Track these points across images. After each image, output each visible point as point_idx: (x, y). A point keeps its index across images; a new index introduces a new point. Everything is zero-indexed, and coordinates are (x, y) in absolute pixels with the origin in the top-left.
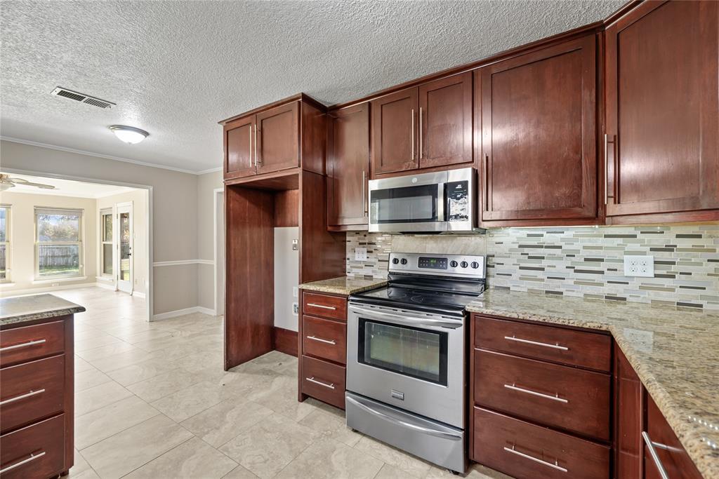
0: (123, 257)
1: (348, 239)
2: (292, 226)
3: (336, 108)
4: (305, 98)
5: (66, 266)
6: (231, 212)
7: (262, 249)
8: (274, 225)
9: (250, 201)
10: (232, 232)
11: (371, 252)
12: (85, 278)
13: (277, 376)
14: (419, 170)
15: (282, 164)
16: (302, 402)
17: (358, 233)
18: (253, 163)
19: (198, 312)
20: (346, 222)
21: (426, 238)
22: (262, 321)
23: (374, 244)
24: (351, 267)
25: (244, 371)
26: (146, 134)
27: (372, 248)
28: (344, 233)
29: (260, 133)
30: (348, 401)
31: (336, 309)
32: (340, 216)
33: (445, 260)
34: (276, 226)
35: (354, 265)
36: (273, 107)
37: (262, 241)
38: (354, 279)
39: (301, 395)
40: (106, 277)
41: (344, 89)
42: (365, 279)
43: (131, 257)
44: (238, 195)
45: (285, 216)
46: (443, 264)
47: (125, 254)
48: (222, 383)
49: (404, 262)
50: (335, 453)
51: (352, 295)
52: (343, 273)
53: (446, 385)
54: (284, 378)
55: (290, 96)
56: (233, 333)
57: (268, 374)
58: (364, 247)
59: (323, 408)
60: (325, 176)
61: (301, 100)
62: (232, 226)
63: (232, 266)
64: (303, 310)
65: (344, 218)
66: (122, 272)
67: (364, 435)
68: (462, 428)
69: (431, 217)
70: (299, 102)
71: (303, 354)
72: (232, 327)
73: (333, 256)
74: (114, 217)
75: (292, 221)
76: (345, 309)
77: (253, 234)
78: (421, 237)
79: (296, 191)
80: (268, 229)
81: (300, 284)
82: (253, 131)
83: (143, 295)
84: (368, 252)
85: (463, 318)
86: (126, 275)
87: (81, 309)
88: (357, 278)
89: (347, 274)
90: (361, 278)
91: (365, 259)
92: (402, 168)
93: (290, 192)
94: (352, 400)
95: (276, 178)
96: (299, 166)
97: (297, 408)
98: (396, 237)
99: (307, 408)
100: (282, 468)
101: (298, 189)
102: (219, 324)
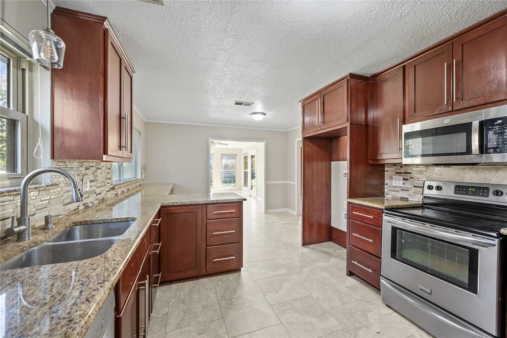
0: (252, 179)
1: (386, 169)
2: (343, 160)
3: (375, 76)
4: (352, 76)
5: (230, 182)
6: (306, 153)
7: (324, 175)
8: (331, 160)
9: (316, 146)
10: (306, 165)
11: (407, 180)
12: (237, 188)
13: (333, 257)
14: (453, 112)
15: (336, 122)
16: (349, 276)
17: (395, 165)
18: (318, 123)
19: (287, 212)
20: (384, 157)
21: (464, 169)
22: (323, 221)
23: (410, 173)
24: (389, 190)
25: (313, 249)
26: (264, 114)
27: (408, 176)
28: (383, 165)
29: (322, 104)
30: (383, 284)
31: (374, 218)
32: (379, 153)
33: (487, 189)
34: (333, 161)
35: (392, 189)
36: (330, 86)
37: (324, 171)
38: (391, 199)
39: (348, 272)
40: (245, 188)
41: (381, 62)
42: (401, 200)
43: (255, 178)
44: (309, 143)
45: (338, 154)
46: (483, 193)
47: (253, 177)
48: (300, 252)
49: (439, 188)
50: (371, 313)
51: (386, 209)
52: (382, 194)
53: (477, 294)
54: (337, 259)
55: (341, 77)
56: (306, 225)
57: (327, 254)
58: (400, 176)
59: (363, 284)
60: (367, 125)
61: (349, 77)
62: (306, 162)
63: (306, 185)
64: (350, 216)
65: (381, 154)
66: (252, 186)
67: (396, 311)
68: (495, 335)
69: (465, 151)
70: (348, 79)
71: (349, 244)
72: (306, 221)
73: (374, 182)
74: (249, 157)
75: (343, 157)
76: (381, 218)
77: (318, 166)
78: (457, 168)
79: (346, 137)
80: (327, 163)
81: (348, 198)
82: (318, 103)
83: (262, 199)
84: (404, 179)
85: (497, 240)
86: (253, 188)
87: (245, 200)
88: (394, 199)
89: (385, 195)
90: (398, 199)
91: (402, 185)
92: (435, 112)
93: (342, 137)
94: (385, 283)
95: (332, 131)
96: (348, 121)
97: (346, 279)
98: (431, 168)
99: (352, 281)
100: (335, 306)
101: (347, 135)
102: (298, 220)
